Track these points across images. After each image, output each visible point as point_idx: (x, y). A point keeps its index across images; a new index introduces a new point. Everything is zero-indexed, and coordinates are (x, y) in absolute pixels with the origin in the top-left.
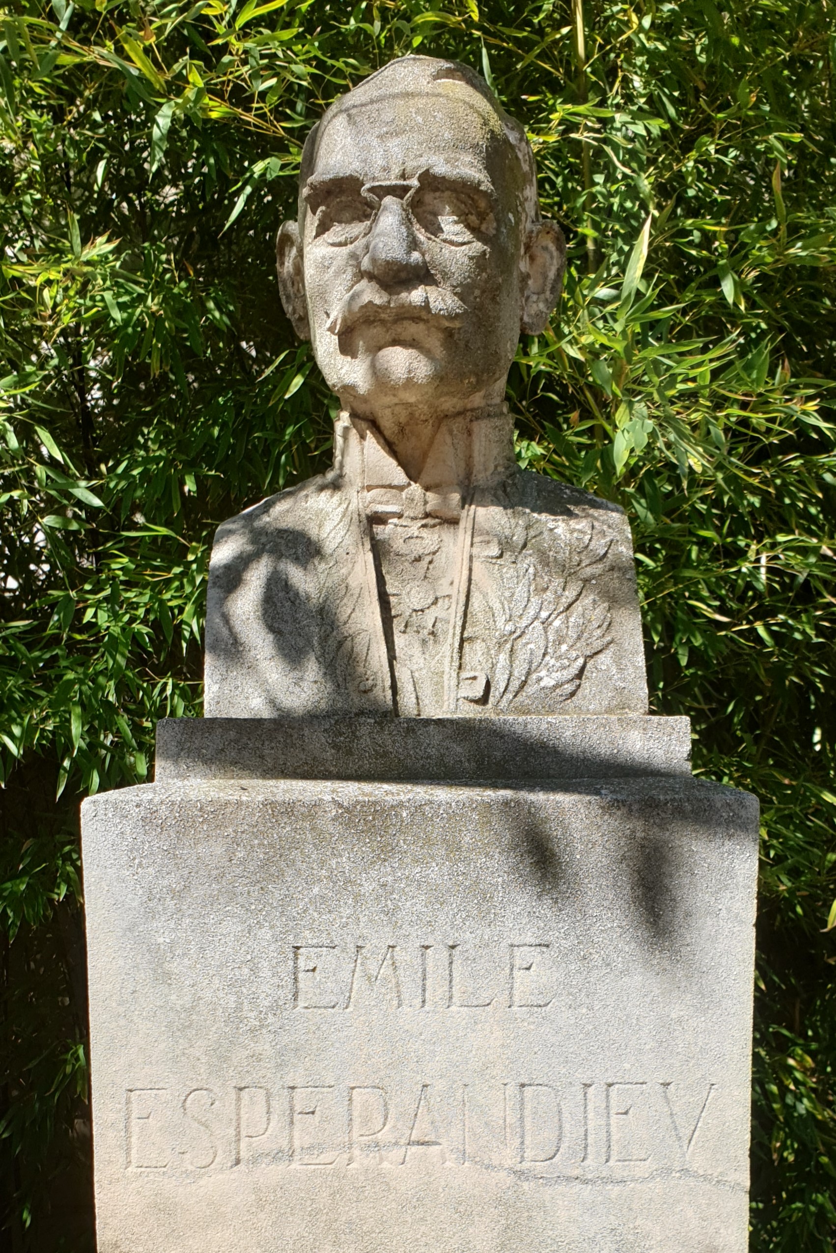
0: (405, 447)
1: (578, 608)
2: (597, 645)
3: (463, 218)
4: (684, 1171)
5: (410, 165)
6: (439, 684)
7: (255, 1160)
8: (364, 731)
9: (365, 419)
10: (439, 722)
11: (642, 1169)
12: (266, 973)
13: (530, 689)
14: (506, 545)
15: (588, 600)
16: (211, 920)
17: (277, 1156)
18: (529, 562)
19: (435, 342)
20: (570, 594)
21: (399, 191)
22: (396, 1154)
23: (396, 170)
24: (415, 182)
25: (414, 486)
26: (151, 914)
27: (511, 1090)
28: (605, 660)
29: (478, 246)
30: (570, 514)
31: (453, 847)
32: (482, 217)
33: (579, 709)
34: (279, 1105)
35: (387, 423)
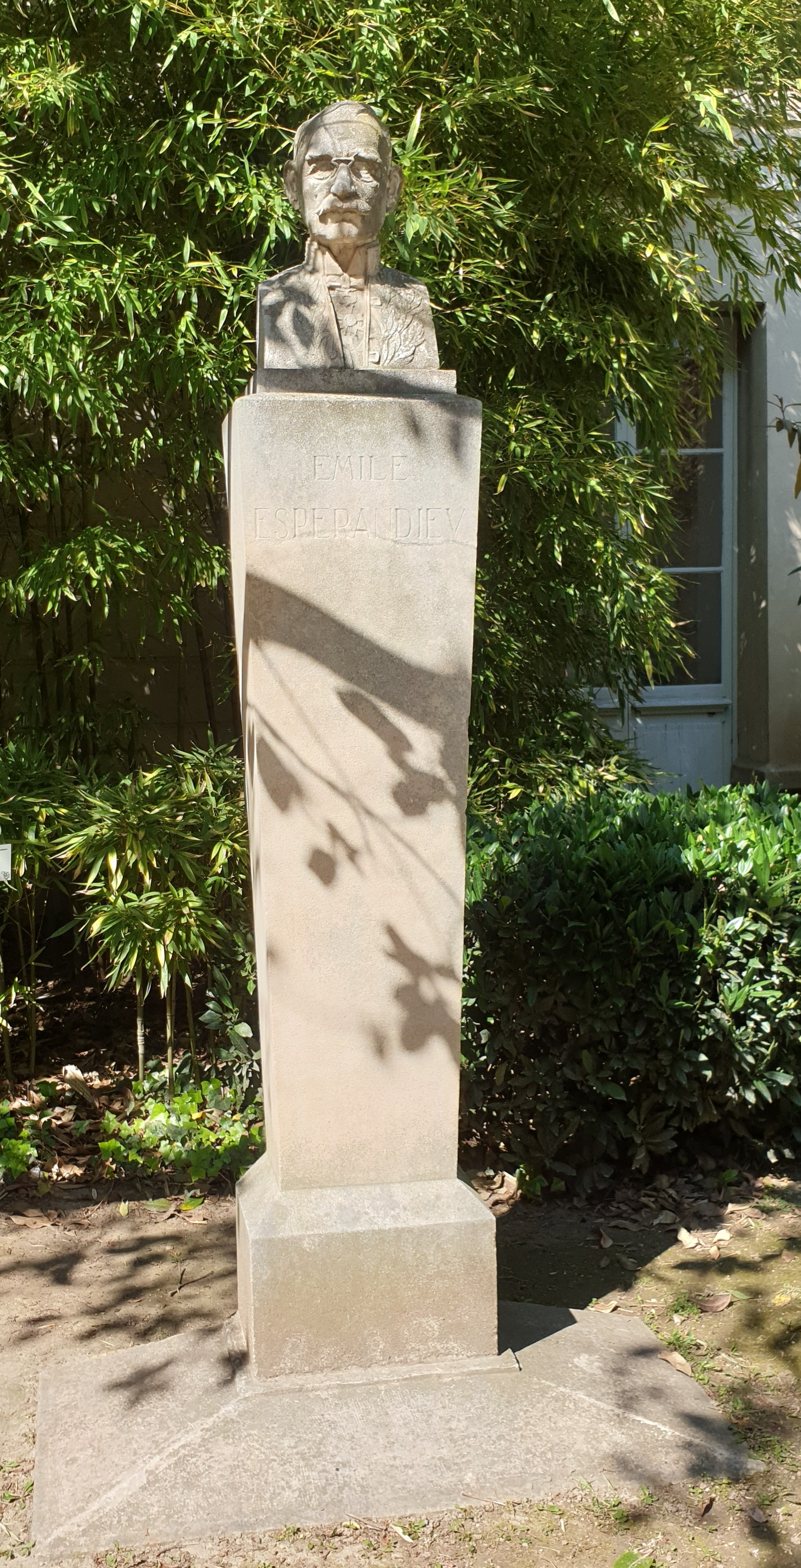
0: (341, 258)
1: (411, 327)
2: (420, 341)
3: (370, 172)
4: (454, 541)
5: (351, 151)
6: (361, 356)
7: (301, 535)
8: (334, 374)
9: (324, 246)
10: (363, 371)
11: (439, 540)
12: (304, 466)
13: (396, 359)
14: (384, 300)
15: (415, 323)
16: (285, 445)
17: (309, 534)
18: (391, 309)
19: (358, 221)
20: (408, 321)
21: (347, 162)
22: (352, 534)
23: (345, 153)
24: (352, 158)
25: (346, 275)
26: (263, 443)
27: (393, 510)
28: (422, 347)
29: (375, 183)
30: (405, 287)
31: (372, 419)
32: (376, 170)
33: (413, 367)
34: (309, 515)
35: (335, 250)
